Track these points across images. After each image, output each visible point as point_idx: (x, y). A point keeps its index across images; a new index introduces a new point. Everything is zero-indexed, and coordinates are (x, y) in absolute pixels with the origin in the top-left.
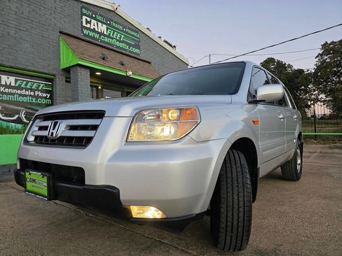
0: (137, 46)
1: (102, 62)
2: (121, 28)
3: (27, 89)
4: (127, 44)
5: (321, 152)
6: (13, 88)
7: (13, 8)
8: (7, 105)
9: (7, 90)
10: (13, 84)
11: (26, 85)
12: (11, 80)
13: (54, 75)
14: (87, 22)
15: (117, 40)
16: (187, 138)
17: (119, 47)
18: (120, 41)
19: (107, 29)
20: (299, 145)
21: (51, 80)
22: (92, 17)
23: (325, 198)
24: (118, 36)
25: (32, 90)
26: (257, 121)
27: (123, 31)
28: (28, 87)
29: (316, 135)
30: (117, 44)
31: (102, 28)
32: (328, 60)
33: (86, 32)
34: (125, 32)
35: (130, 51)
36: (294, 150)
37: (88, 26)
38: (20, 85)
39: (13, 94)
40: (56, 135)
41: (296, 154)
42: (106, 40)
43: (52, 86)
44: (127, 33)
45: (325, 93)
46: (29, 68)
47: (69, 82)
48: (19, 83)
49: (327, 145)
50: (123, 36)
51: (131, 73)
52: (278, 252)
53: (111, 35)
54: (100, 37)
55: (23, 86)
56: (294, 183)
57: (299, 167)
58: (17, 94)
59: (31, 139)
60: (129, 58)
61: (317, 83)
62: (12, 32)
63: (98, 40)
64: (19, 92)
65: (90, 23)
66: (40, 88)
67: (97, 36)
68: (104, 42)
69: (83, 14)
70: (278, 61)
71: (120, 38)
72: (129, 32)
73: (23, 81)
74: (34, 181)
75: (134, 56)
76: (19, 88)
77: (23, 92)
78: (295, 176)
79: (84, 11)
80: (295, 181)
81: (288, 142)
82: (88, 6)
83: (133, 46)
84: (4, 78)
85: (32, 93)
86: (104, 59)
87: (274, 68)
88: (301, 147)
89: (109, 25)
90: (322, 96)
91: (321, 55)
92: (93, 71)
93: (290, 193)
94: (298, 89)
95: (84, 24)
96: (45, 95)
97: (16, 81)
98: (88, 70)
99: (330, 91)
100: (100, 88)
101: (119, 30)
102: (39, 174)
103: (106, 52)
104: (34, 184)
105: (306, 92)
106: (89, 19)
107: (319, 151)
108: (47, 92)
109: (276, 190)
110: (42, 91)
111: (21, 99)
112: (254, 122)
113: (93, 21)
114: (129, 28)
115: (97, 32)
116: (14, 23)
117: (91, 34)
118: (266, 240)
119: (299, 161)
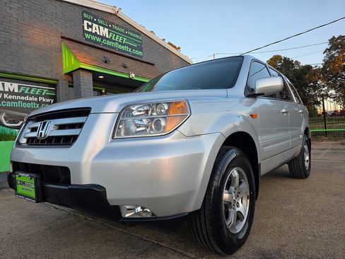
0: (140, 49)
1: (104, 65)
2: (123, 30)
3: (30, 96)
4: (130, 46)
5: (332, 149)
6: (17, 94)
7: (14, 15)
8: (11, 112)
9: (10, 97)
10: (16, 91)
11: (29, 91)
12: (14, 87)
13: (57, 80)
14: (89, 26)
15: (120, 43)
16: (176, 132)
17: (121, 50)
18: (122, 44)
19: (109, 32)
20: (306, 141)
21: (54, 85)
22: (93, 21)
23: (335, 195)
24: (121, 39)
25: (35, 96)
26: (256, 115)
27: (125, 34)
28: (31, 92)
29: (326, 132)
30: (120, 47)
31: (104, 32)
32: (336, 55)
33: (87, 36)
34: (127, 35)
35: (133, 54)
36: (300, 146)
37: (90, 30)
38: (23, 92)
39: (17, 101)
40: (45, 136)
41: (303, 150)
42: (109, 43)
43: (55, 91)
44: (130, 36)
45: (335, 89)
46: (32, 74)
47: (72, 86)
48: (22, 89)
49: (339, 142)
50: (125, 39)
51: (133, 75)
52: (282, 253)
53: (113, 39)
54: (102, 40)
55: (26, 92)
56: (302, 180)
57: (307, 164)
58: (21, 100)
59: (24, 141)
60: (131, 60)
61: (326, 79)
62: (14, 39)
63: (99, 43)
64: (23, 98)
65: (91, 27)
66: (43, 94)
67: (99, 40)
68: (106, 45)
69: (84, 19)
70: (285, 58)
71: (122, 41)
72: (132, 34)
73: (26, 87)
74: (24, 183)
75: (138, 58)
76: (23, 94)
77: (27, 98)
78: (303, 173)
79: (85, 15)
80: (303, 178)
81: (293, 137)
82: (89, 11)
83: (136, 49)
84: (7, 85)
85: (36, 99)
86: (106, 62)
87: (282, 66)
88: (309, 143)
89: (111, 28)
90: (332, 92)
91: (329, 50)
92: (95, 74)
93: (298, 191)
94: (306, 85)
95: (86, 28)
96: (48, 100)
97: (19, 87)
98: (90, 74)
99: (340, 86)
100: (103, 91)
101: (122, 33)
102: (27, 175)
103: (108, 55)
104: (23, 186)
105: (315, 88)
106: (90, 23)
107: (329, 148)
108: (50, 97)
109: (283, 189)
110: (46, 97)
111: (24, 105)
112: (252, 116)
113: (95, 25)
114: (130, 31)
115: (99, 36)
116: (15, 30)
117: (93, 38)
118: (270, 241)
119: (307, 158)
